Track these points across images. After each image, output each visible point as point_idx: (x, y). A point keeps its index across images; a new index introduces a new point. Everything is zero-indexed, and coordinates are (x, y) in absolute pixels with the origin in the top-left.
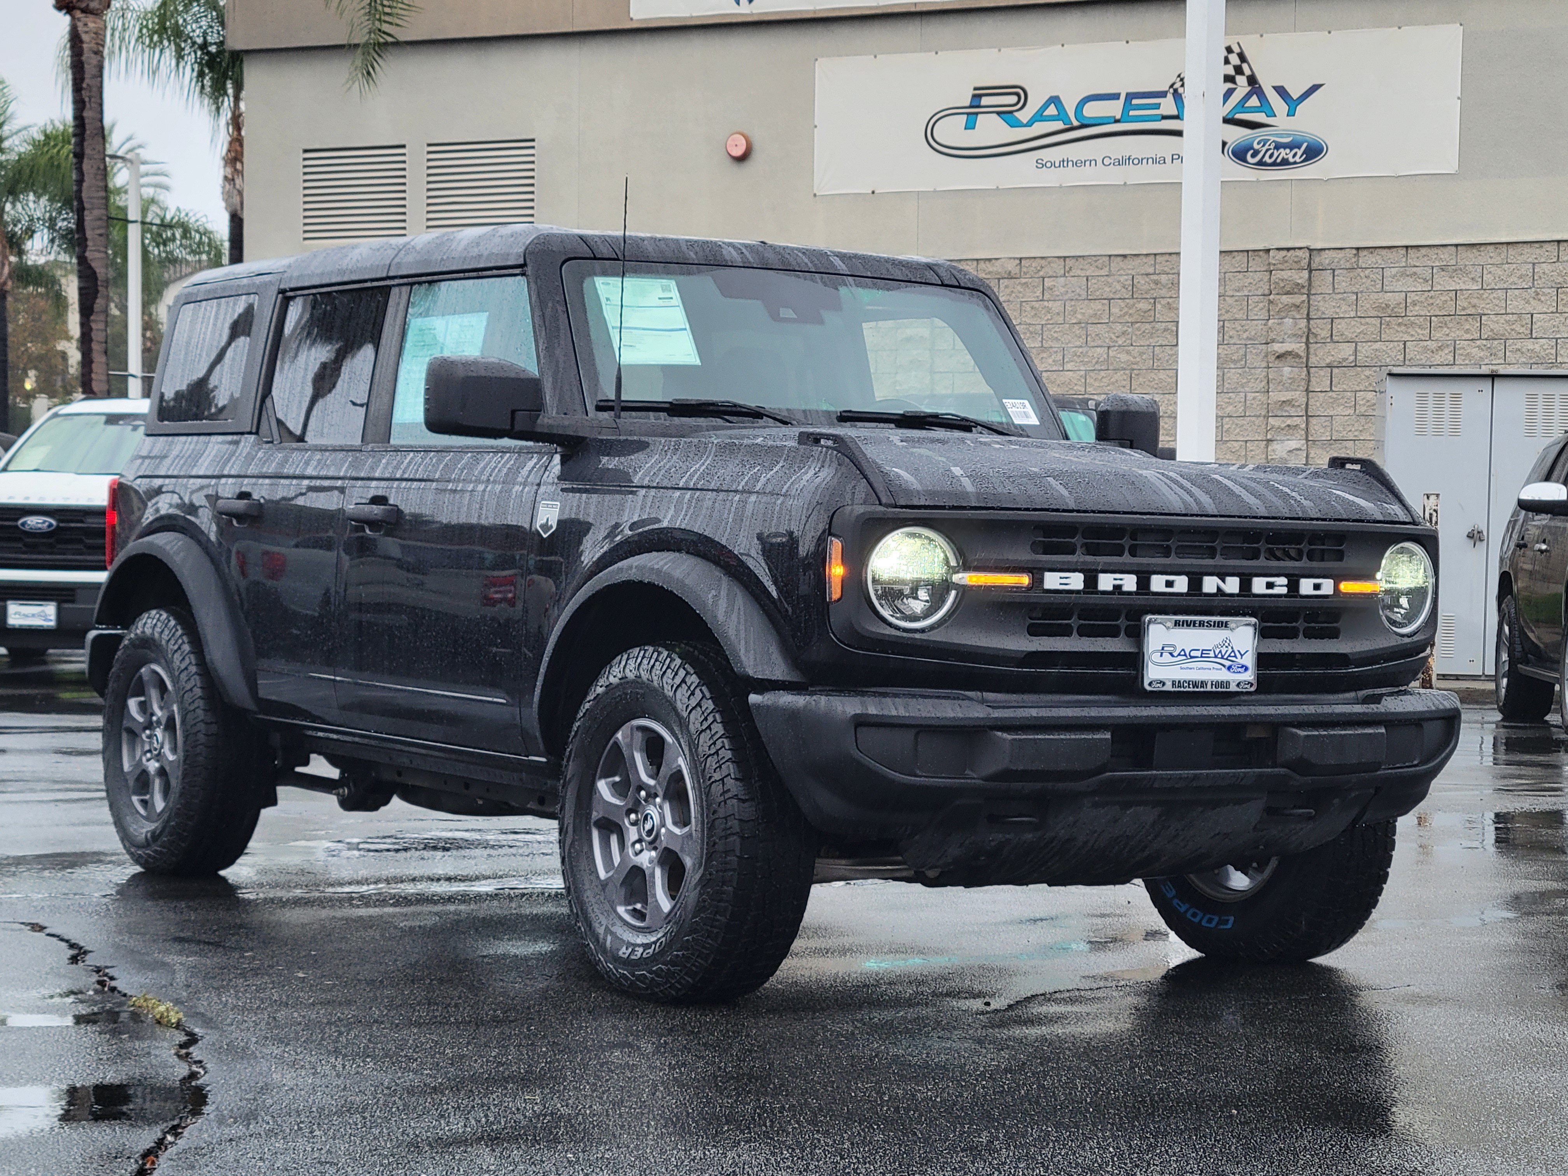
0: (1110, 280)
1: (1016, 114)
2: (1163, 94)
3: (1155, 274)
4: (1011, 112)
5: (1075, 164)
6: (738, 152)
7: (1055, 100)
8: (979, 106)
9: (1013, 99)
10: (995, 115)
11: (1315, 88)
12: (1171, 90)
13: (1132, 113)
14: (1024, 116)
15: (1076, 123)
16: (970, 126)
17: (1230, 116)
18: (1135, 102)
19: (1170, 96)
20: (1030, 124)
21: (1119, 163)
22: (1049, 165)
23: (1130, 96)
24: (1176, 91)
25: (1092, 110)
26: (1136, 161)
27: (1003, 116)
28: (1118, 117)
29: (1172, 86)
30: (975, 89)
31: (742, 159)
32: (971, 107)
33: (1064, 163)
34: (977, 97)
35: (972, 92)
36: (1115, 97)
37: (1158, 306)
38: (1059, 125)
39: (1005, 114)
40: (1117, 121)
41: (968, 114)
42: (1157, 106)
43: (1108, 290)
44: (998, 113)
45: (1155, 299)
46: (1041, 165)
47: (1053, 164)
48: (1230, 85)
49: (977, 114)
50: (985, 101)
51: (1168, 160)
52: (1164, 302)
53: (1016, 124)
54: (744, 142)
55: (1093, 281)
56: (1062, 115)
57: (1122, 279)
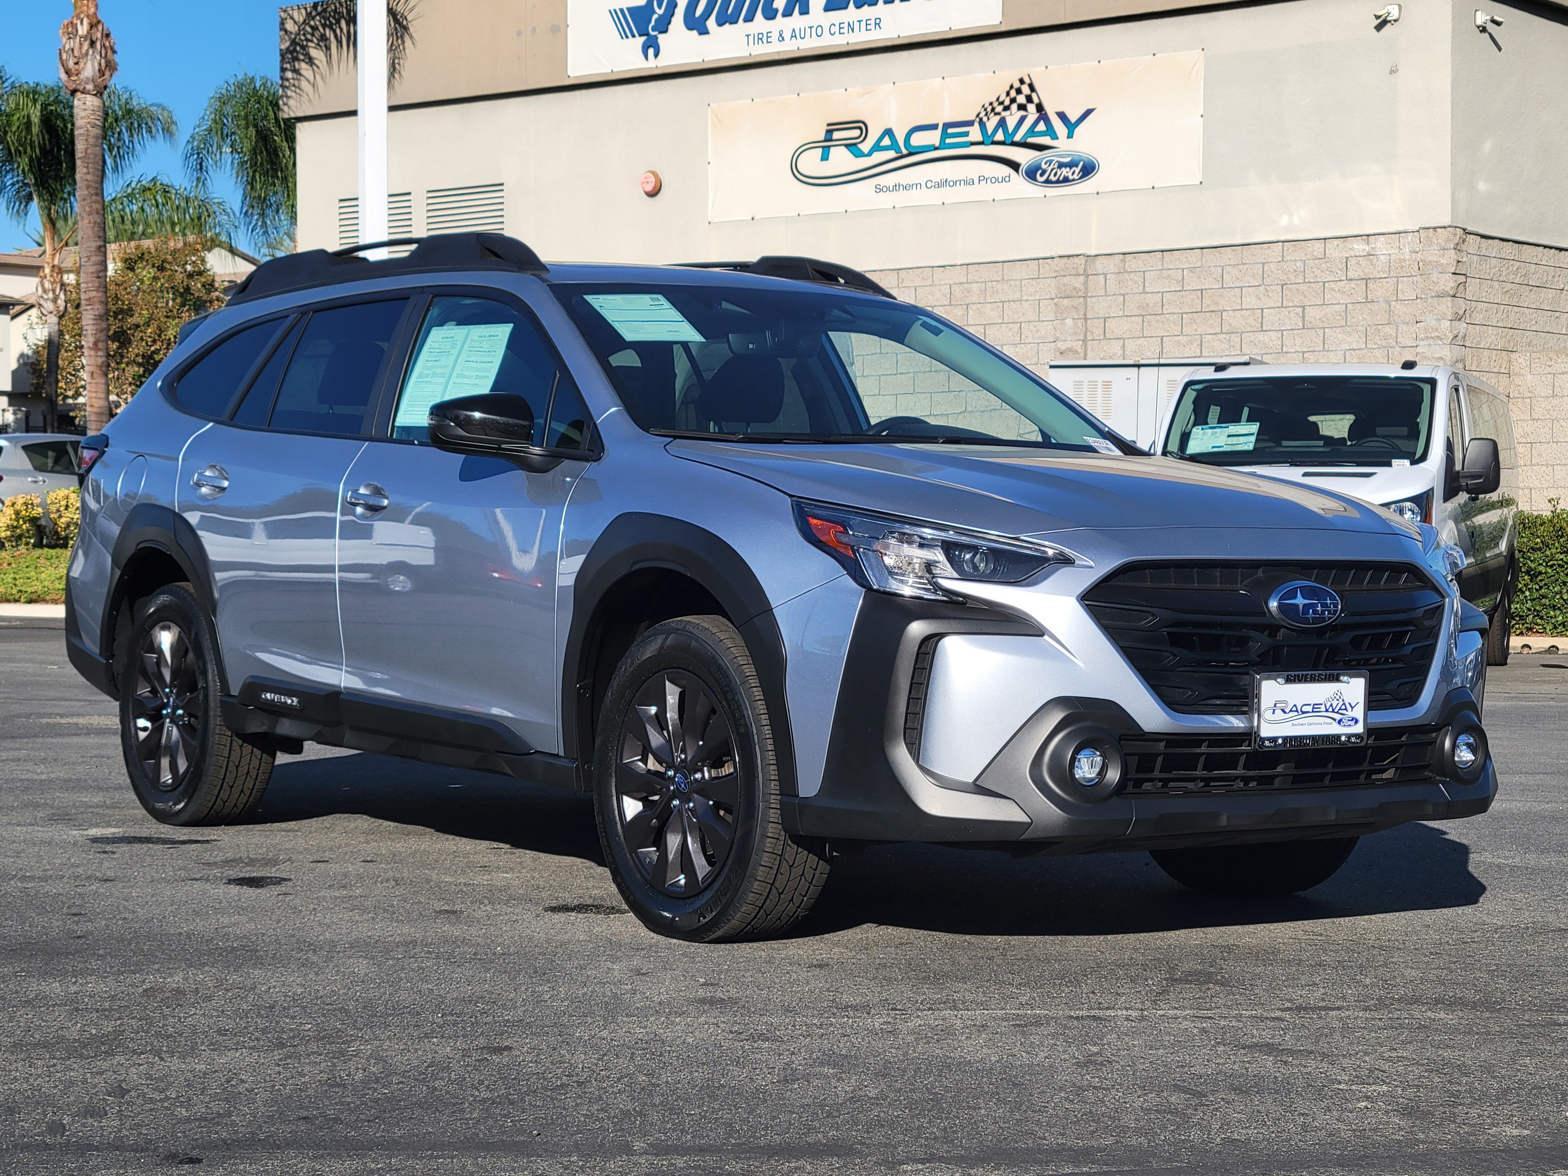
0: (933, 289)
1: (860, 146)
2: (970, 123)
3: (967, 283)
4: (855, 144)
5: (905, 188)
6: (649, 188)
7: (889, 132)
8: (831, 140)
9: (856, 133)
10: (843, 148)
11: (1088, 112)
12: (978, 119)
13: (948, 141)
14: (865, 147)
15: (905, 152)
16: (825, 158)
17: (1023, 141)
18: (950, 131)
19: (976, 125)
20: (869, 154)
21: (940, 185)
22: (885, 189)
23: (947, 126)
24: (981, 119)
25: (918, 139)
26: (951, 184)
27: (850, 148)
28: (937, 144)
29: (978, 116)
30: (829, 125)
31: (653, 194)
32: (825, 141)
33: (896, 187)
34: (829, 132)
35: (825, 128)
36: (934, 127)
37: (970, 311)
38: (892, 154)
39: (852, 147)
40: (936, 149)
41: (823, 147)
42: (966, 134)
43: (931, 298)
44: (846, 146)
45: (967, 305)
46: (879, 189)
47: (888, 189)
48: (1022, 113)
49: (829, 147)
50: (836, 135)
51: (976, 181)
52: (974, 307)
53: (859, 154)
54: (653, 179)
55: (919, 290)
56: (894, 146)
57: (942, 288)
